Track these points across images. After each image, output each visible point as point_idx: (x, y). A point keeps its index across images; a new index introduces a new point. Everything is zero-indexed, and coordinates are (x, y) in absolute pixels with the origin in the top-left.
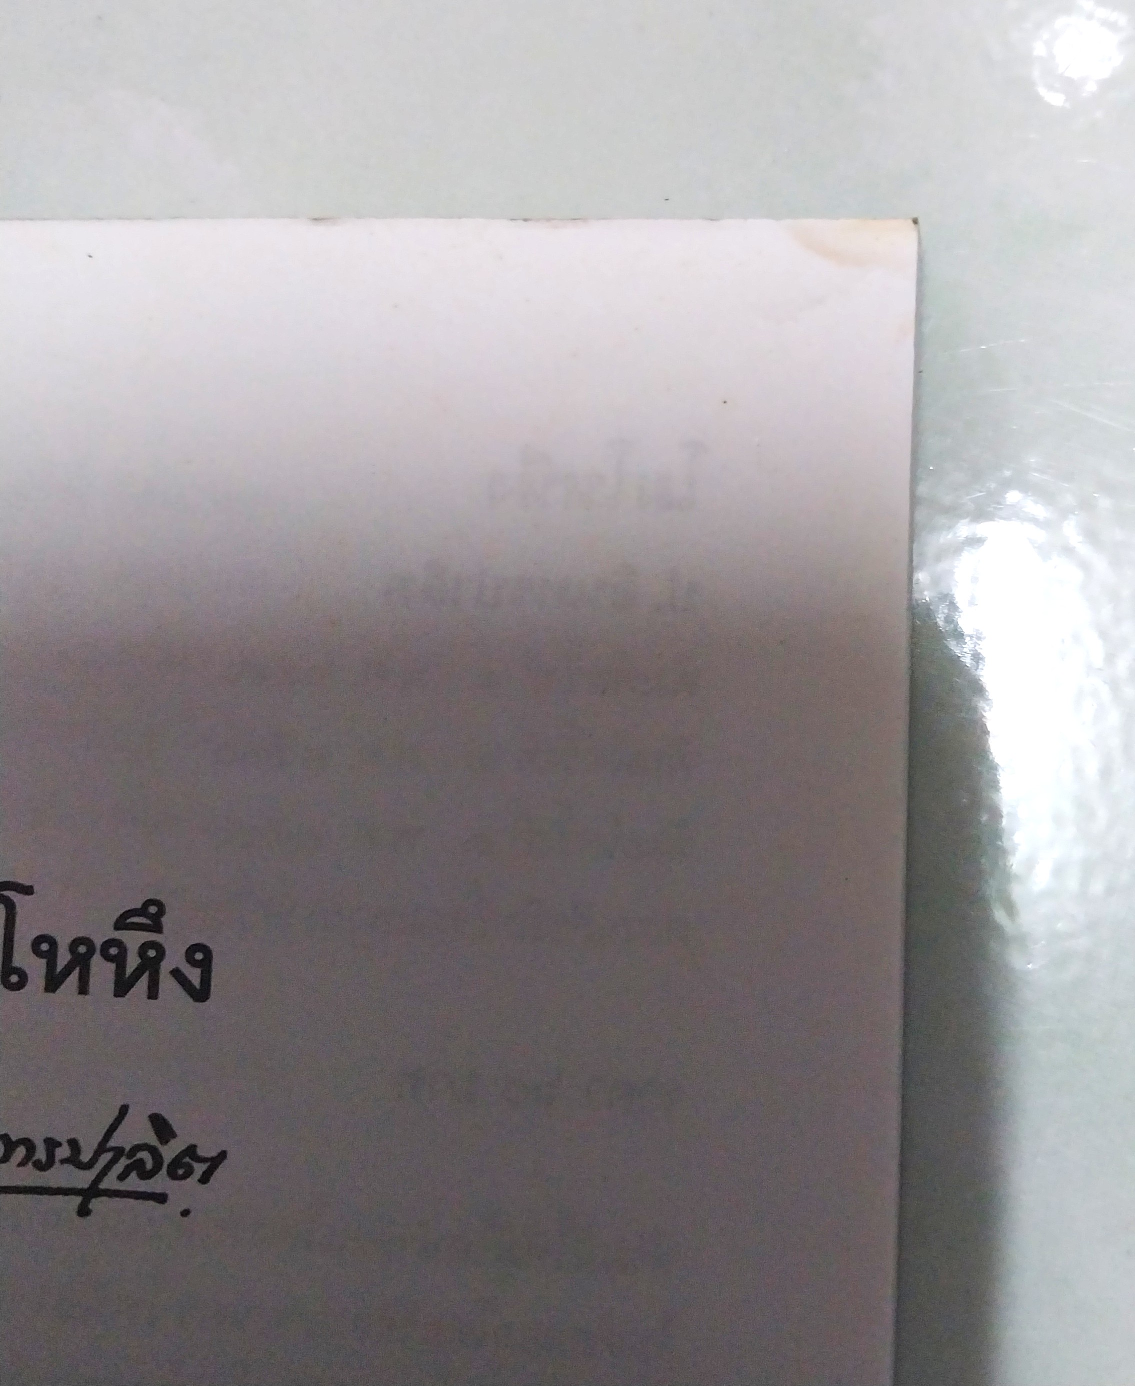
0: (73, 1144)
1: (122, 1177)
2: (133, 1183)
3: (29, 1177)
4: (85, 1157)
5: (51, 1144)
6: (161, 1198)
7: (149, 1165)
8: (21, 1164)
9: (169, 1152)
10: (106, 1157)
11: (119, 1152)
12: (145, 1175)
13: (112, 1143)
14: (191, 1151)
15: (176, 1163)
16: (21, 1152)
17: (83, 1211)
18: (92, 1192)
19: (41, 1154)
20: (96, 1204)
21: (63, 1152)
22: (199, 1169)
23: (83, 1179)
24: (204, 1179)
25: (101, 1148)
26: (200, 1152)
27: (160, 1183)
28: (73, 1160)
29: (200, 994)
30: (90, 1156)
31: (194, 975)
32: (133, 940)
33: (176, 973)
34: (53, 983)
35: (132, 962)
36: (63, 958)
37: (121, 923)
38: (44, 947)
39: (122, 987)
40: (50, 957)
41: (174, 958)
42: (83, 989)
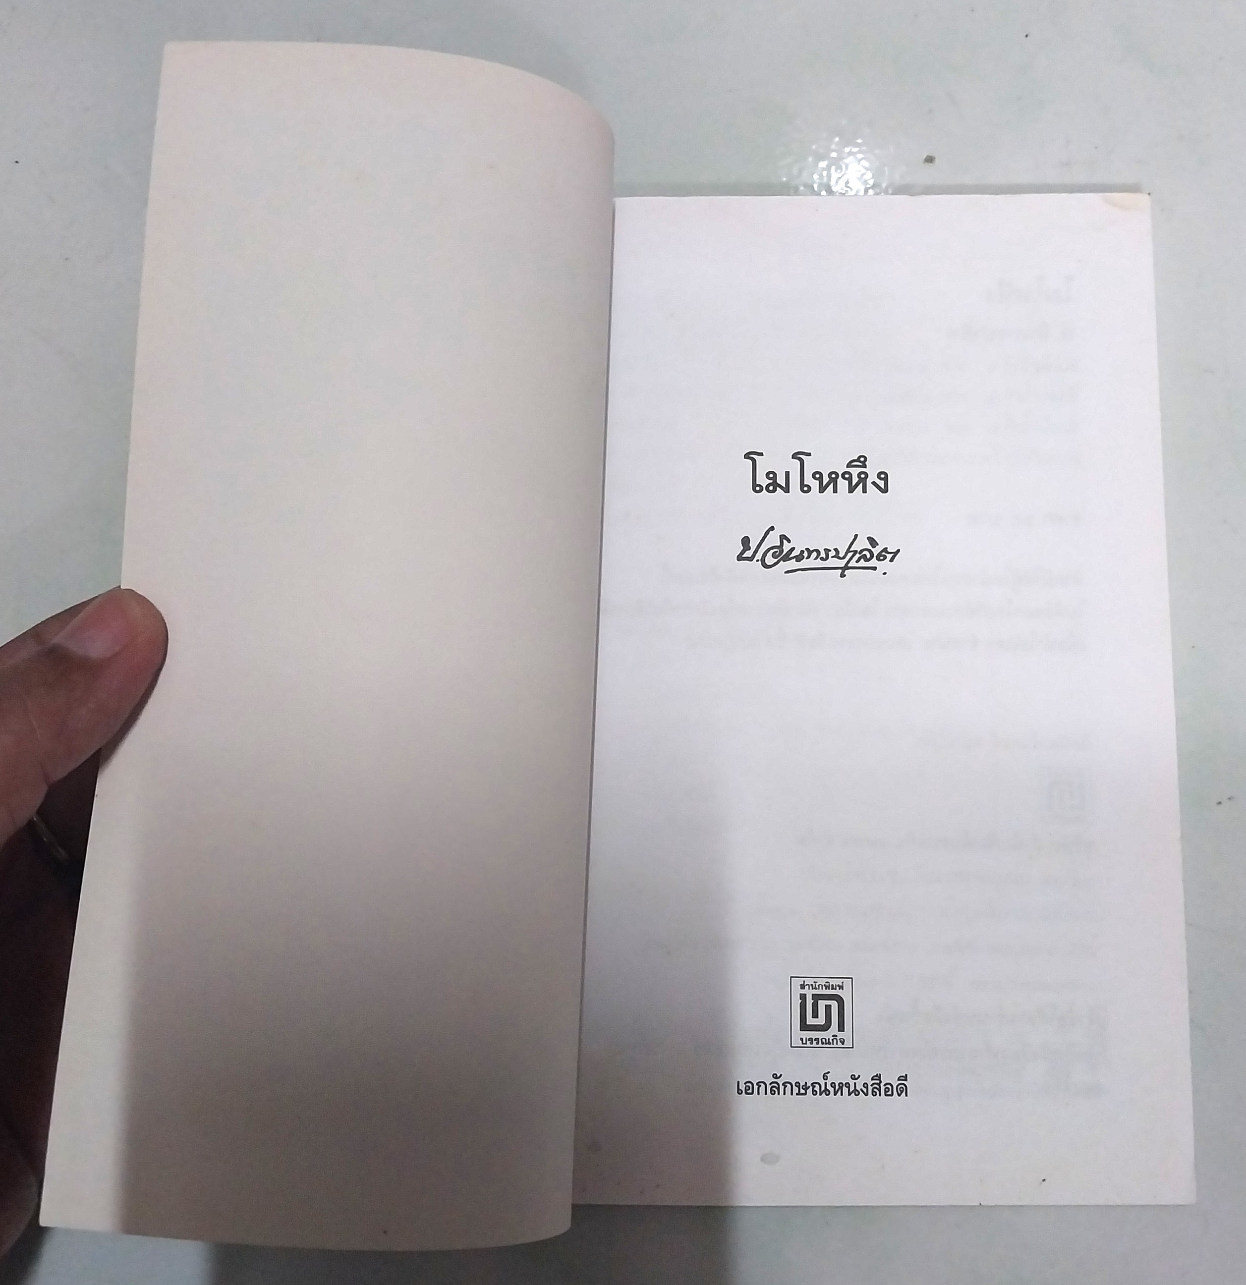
0: (836, 550)
1: (857, 562)
2: (862, 563)
3: (819, 563)
4: (841, 555)
5: (827, 551)
6: (875, 568)
7: (868, 556)
8: (816, 559)
9: (876, 551)
10: (850, 554)
11: (855, 552)
12: (867, 560)
13: (851, 550)
14: (885, 550)
15: (879, 555)
16: (814, 554)
17: (843, 575)
18: (846, 567)
19: (823, 555)
20: (846, 572)
21: (832, 553)
22: (889, 556)
23: (842, 563)
24: (892, 560)
25: (848, 551)
26: (889, 550)
27: (874, 562)
28: (837, 556)
29: (885, 490)
30: (844, 554)
31: (881, 484)
32: (855, 472)
33: (874, 483)
34: (822, 489)
35: (855, 480)
36: (826, 480)
37: (849, 465)
38: (818, 476)
39: (851, 489)
40: (821, 479)
41: (872, 477)
42: (835, 491)
